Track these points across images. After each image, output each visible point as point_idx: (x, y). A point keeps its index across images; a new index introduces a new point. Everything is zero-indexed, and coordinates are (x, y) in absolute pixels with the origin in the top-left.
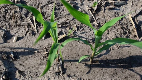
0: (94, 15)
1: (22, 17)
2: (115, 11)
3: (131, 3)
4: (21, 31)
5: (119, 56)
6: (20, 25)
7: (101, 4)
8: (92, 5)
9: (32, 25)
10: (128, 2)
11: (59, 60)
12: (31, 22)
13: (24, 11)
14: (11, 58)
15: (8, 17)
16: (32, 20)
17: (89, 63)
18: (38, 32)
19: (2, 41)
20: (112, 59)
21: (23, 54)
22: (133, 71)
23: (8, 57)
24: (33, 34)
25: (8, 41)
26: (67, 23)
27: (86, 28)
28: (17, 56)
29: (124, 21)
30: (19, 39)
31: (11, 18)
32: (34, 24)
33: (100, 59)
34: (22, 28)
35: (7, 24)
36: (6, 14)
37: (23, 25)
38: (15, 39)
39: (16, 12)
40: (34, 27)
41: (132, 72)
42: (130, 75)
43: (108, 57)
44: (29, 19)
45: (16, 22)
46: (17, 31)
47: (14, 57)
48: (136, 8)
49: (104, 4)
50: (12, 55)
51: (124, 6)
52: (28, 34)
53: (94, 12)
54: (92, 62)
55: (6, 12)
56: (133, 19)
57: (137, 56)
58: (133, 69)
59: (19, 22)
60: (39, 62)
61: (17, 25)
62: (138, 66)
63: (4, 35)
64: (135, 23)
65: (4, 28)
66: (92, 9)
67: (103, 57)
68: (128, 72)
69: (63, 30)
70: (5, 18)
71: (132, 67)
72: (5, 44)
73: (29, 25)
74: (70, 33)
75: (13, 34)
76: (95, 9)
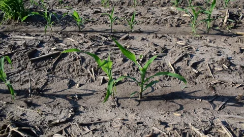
0: (141, 64)
1: (82, 69)
2: (158, 61)
3: (171, 55)
4: (82, 80)
5: (163, 93)
6: (81, 75)
7: (146, 56)
8: (138, 57)
9: (91, 74)
10: (168, 54)
11: (114, 98)
12: (90, 72)
13: (84, 65)
14: (76, 98)
15: (71, 70)
16: (91, 71)
17: (139, 99)
18: (96, 80)
19: (67, 87)
20: (157, 95)
21: (85, 95)
22: (174, 102)
23: (74, 98)
24: (92, 81)
25: (72, 87)
26: (119, 72)
27: (135, 75)
28: (80, 97)
29: (166, 67)
30: (81, 85)
31: (74, 71)
32: (92, 74)
33: (147, 95)
34: (83, 78)
35: (70, 75)
36: (69, 68)
37: (83, 75)
38: (78, 85)
39: (77, 66)
40: (93, 76)
41: (173, 104)
42: (172, 105)
43: (154, 94)
44: (88, 70)
45: (78, 74)
46: (79, 80)
47: (78, 97)
48: (174, 58)
49: (148, 56)
50: (77, 96)
51: (165, 57)
52: (88, 81)
53: (140, 63)
54: (141, 98)
55: (70, 66)
56: (173, 65)
57: (177, 92)
58: (175, 101)
59: (80, 73)
60: (99, 100)
61: (78, 76)
62: (179, 99)
63: (69, 83)
64: (174, 68)
65: (68, 78)
66: (139, 61)
67: (150, 94)
68: (171, 103)
69: (117, 77)
70: (69, 71)
71: (173, 99)
72: (69, 90)
73: (89, 75)
74: (122, 79)
75: (76, 82)
76: (141, 60)
